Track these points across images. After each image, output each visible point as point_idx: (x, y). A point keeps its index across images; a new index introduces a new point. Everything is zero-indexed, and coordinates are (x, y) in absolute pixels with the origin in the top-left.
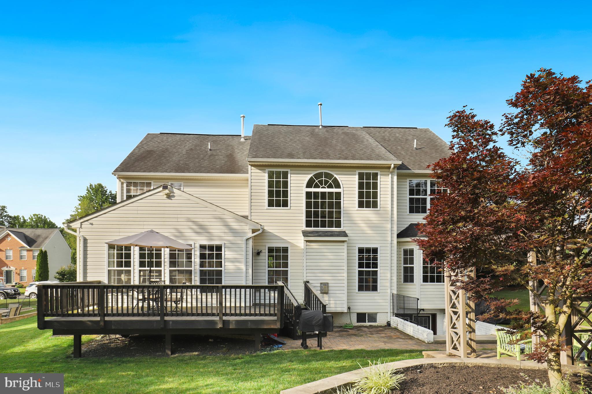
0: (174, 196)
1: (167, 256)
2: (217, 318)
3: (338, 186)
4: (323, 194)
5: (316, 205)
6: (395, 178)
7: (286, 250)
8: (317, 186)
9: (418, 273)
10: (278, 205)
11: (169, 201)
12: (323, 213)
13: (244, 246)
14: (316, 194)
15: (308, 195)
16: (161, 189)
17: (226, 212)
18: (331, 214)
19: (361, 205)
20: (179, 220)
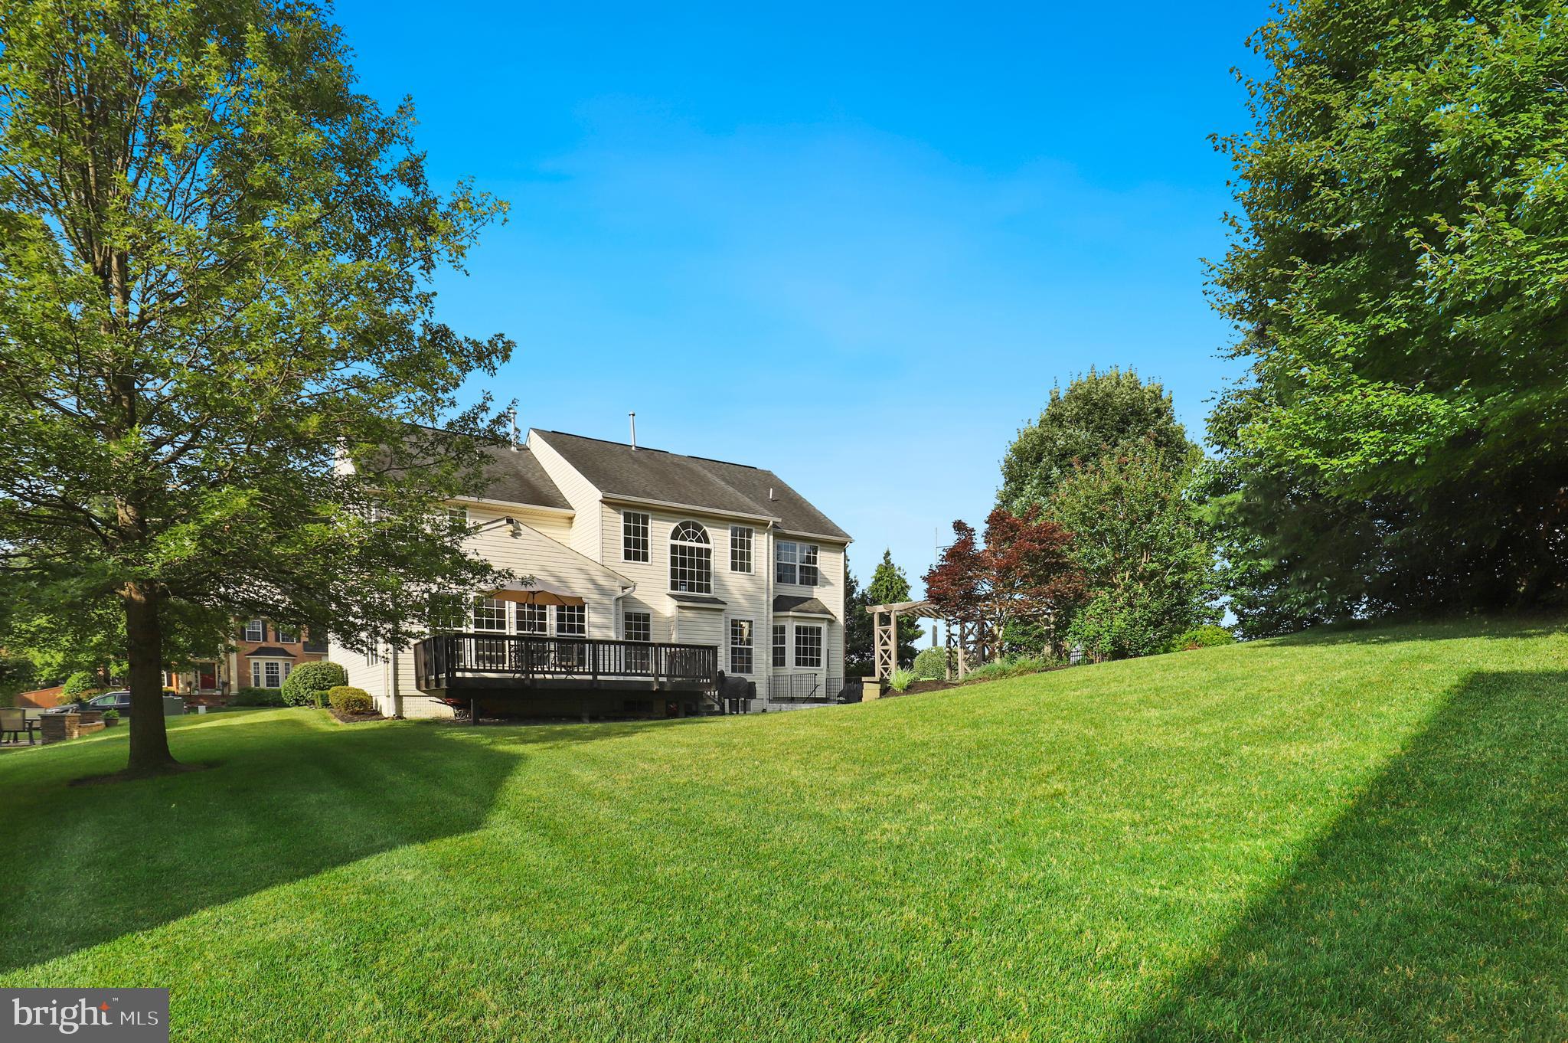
0: (520, 534)
1: (514, 615)
2: (652, 679)
3: (707, 541)
4: (691, 549)
5: (683, 563)
6: (771, 537)
7: (647, 617)
8: (683, 539)
9: (790, 655)
10: (637, 558)
11: (513, 540)
12: (692, 573)
13: (613, 607)
14: (683, 548)
15: (674, 548)
16: (505, 522)
17: (589, 562)
18: (700, 574)
19: (734, 567)
20: (529, 567)
